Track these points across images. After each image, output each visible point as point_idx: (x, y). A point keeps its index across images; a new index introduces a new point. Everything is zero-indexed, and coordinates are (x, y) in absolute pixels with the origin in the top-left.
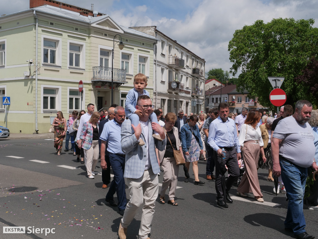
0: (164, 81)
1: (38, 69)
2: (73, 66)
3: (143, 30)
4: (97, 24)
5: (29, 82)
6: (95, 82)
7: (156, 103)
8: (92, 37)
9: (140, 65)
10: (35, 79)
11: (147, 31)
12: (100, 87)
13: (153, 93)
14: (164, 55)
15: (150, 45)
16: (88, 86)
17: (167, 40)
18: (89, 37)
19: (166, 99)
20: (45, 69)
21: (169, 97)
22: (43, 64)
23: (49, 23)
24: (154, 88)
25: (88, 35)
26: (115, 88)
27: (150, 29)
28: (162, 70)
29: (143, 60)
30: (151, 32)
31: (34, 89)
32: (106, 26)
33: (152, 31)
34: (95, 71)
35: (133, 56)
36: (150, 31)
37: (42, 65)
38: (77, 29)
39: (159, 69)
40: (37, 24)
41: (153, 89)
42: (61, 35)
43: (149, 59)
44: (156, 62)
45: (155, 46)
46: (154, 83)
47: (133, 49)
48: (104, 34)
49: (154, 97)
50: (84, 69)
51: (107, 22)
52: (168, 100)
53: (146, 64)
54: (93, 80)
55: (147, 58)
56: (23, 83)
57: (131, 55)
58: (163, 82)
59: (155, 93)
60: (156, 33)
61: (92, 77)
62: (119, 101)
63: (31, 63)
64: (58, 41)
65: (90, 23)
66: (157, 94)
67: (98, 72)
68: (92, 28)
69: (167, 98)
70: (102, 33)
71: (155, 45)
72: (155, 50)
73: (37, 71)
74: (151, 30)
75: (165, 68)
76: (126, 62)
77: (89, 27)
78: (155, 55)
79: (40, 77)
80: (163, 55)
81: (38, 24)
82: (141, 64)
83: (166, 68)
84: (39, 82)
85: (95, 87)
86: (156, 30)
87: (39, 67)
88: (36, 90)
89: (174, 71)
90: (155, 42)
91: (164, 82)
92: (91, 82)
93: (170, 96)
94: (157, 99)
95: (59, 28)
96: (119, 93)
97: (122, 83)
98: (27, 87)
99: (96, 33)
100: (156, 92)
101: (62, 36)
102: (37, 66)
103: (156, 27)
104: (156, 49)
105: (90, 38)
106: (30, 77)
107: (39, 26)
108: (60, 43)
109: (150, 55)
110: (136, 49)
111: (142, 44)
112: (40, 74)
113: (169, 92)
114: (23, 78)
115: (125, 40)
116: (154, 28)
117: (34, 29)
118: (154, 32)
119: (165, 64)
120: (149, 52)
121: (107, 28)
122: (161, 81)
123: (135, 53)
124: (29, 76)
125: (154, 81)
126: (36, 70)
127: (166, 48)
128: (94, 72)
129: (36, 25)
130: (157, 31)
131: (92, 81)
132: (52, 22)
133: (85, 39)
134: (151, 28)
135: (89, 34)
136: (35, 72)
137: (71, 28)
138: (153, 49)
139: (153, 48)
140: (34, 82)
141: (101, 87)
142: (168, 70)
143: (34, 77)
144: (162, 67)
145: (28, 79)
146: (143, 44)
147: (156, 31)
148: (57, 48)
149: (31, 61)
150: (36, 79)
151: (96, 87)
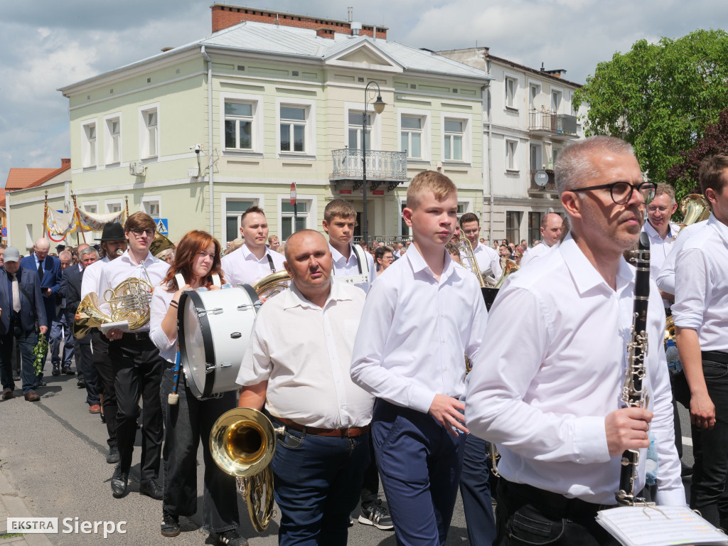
0: (516, 169)
1: (213, 163)
2: (289, 150)
3: (460, 58)
4: (339, 59)
5: (199, 189)
6: (337, 181)
7: (492, 222)
8: (328, 88)
9: (447, 138)
10: (208, 183)
11: (469, 59)
12: (350, 192)
13: (481, 200)
14: (517, 110)
15: (474, 92)
16: (322, 191)
17: (525, 73)
18: (323, 87)
19: (523, 212)
20: (229, 162)
21: (532, 207)
22: (224, 150)
23: (236, 68)
24: (485, 187)
25: (320, 84)
26: (386, 193)
27: (476, 54)
28: (511, 145)
29: (455, 125)
30: (476, 62)
31: (207, 202)
32: (361, 62)
33: (479, 57)
34: (337, 160)
35: (428, 121)
36: (476, 58)
37: (222, 154)
38: (295, 74)
39: (500, 144)
40: (210, 71)
41: (482, 191)
42: (262, 88)
43: (470, 124)
44: (488, 129)
45: (485, 93)
46: (486, 176)
47: (429, 103)
48: (357, 79)
49: (486, 208)
50: (314, 157)
51: (364, 50)
52: (530, 214)
53: (464, 135)
54: (332, 179)
55: (466, 120)
56: (188, 191)
57: (424, 117)
58: (512, 173)
59: (487, 200)
60: (488, 62)
61: (332, 172)
62: (397, 219)
63: (197, 152)
64: (255, 102)
65: (323, 58)
66: (492, 200)
67: (342, 160)
68: (328, 68)
69: (526, 210)
70: (354, 77)
71: (486, 89)
72: (485, 102)
73: (212, 166)
74: (476, 56)
75: (519, 140)
76: (413, 134)
77: (322, 66)
78: (486, 113)
79: (218, 179)
80: (511, 110)
81: (212, 71)
82: (452, 135)
83: (521, 139)
84: (217, 188)
85: (338, 192)
86: (488, 56)
87: (217, 158)
88: (211, 205)
89: (549, 144)
90: (484, 85)
91: (518, 172)
92: (329, 183)
93: (537, 203)
94: (492, 213)
95: (257, 76)
96: (397, 202)
97: (399, 182)
98: (195, 199)
99: (337, 77)
100: (489, 196)
101: (264, 90)
102: (212, 155)
103: (487, 49)
104: (489, 99)
105: (325, 90)
106: (200, 179)
107: (213, 76)
108: (260, 106)
109: (474, 114)
110: (436, 103)
111: (451, 90)
112: (218, 172)
113: (532, 195)
114: (188, 181)
115: (409, 86)
116: (484, 51)
117: (204, 82)
118: (483, 60)
119: (520, 132)
120: (470, 107)
121: (364, 65)
122: (507, 171)
123: (436, 111)
124: (197, 178)
125: (486, 171)
126: (211, 164)
127: (522, 92)
128: (334, 161)
129: (207, 74)
130: (490, 59)
131: (331, 181)
132: (241, 64)
133: (314, 93)
134: (477, 52)
135: (324, 81)
136: (208, 168)
137: (284, 73)
138: (481, 100)
139: (482, 98)
140: (206, 188)
141: (352, 192)
142: (528, 144)
143: (206, 179)
144: (509, 138)
145: (196, 183)
146: (455, 91)
147: (488, 59)
148: (254, 116)
149: (197, 148)
150: (211, 183)
151: (342, 192)
